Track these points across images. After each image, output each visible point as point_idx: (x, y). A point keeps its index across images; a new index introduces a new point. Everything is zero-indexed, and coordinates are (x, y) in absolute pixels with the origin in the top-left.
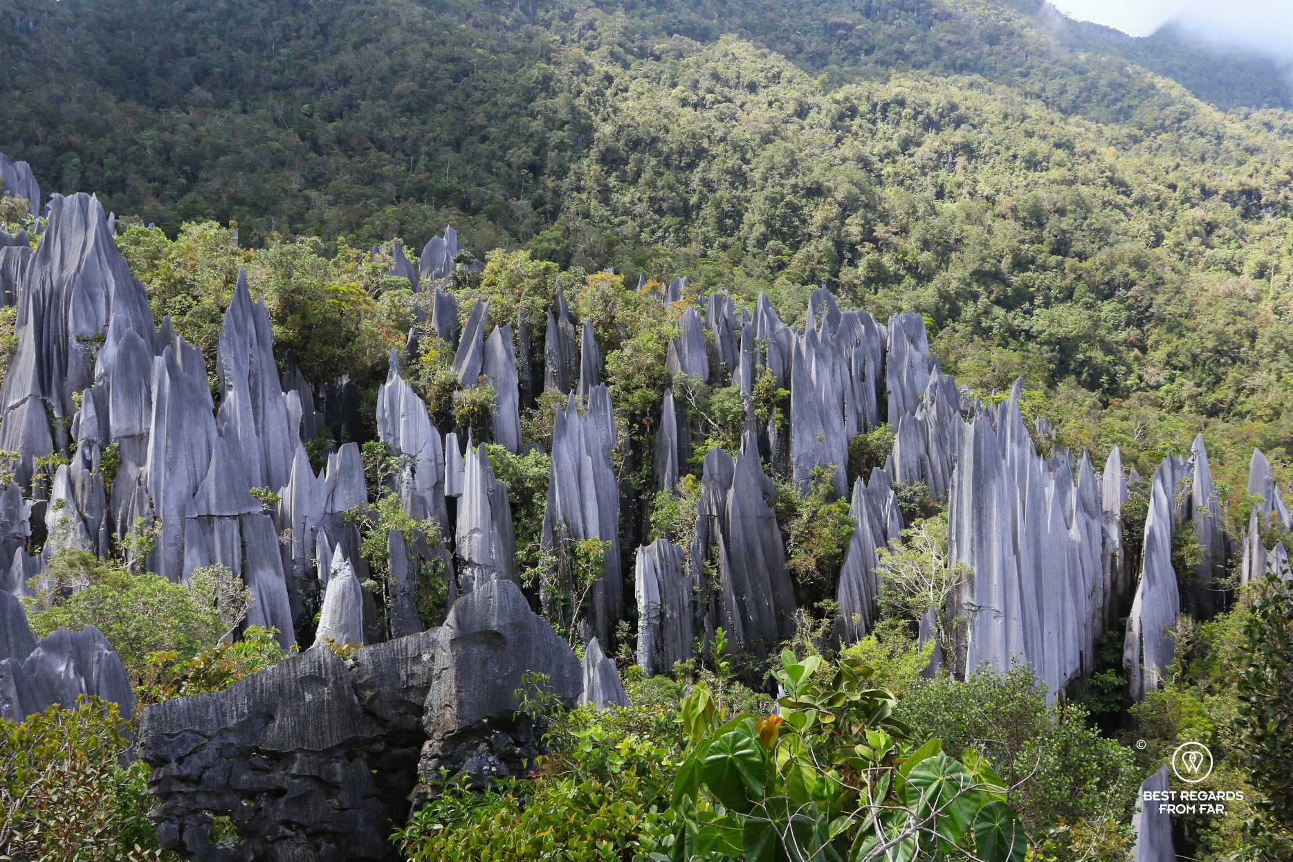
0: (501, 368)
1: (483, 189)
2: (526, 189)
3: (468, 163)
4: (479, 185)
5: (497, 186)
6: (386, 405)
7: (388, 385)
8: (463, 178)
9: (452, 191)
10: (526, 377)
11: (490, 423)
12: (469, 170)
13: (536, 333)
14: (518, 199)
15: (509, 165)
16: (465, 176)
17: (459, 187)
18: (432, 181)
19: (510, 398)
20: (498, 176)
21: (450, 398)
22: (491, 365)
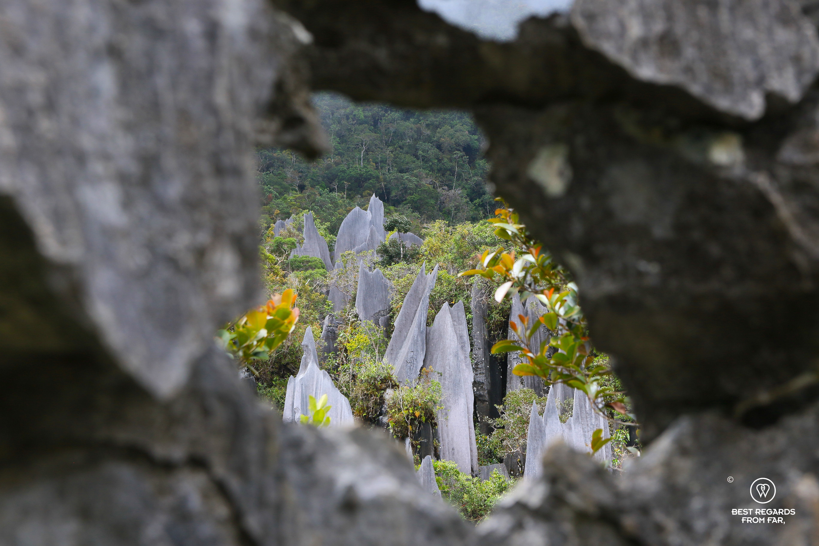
0: (451, 360)
1: (406, 176)
2: (459, 176)
3: (388, 144)
4: (401, 171)
5: (423, 172)
6: (297, 404)
7: (301, 376)
8: (380, 164)
9: (367, 179)
10: (482, 378)
11: (436, 435)
12: (388, 152)
13: (496, 317)
14: (450, 188)
15: (439, 147)
16: (383, 161)
17: (374, 173)
18: (343, 167)
19: (462, 401)
20: (425, 160)
21: (382, 401)
22: (437, 356)
